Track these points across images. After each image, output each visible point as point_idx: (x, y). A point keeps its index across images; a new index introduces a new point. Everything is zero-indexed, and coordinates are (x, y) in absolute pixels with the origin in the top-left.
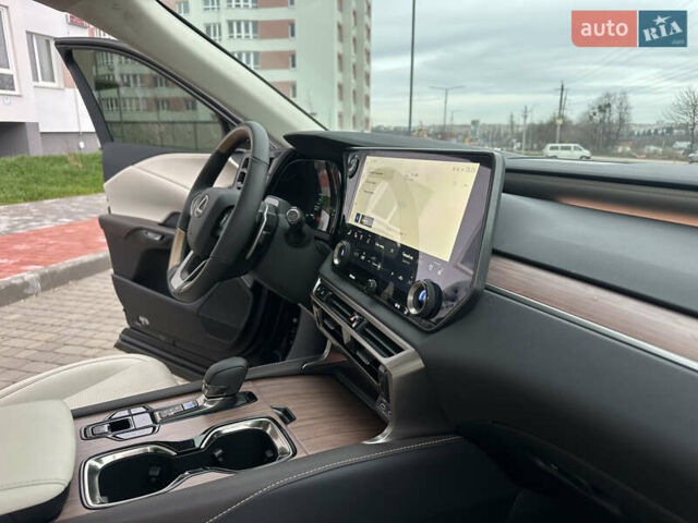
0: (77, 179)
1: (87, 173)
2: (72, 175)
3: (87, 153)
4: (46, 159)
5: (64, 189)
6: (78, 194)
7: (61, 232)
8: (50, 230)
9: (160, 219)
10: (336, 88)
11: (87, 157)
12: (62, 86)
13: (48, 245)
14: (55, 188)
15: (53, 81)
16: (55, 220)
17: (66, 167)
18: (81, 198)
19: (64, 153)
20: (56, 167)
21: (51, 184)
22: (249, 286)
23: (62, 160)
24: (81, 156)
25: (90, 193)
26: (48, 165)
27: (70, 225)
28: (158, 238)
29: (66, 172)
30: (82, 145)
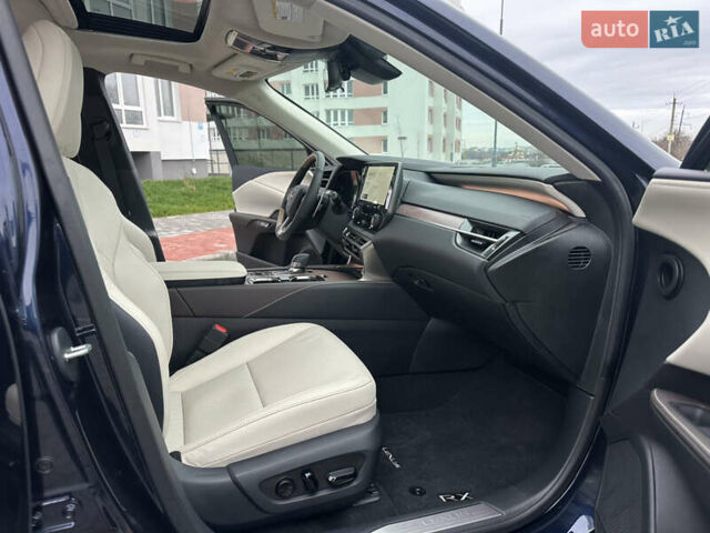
0: (193, 199)
1: (200, 195)
2: (188, 195)
3: (198, 177)
4: (167, 183)
5: (182, 208)
6: (194, 212)
7: (186, 239)
8: (176, 238)
9: (268, 215)
10: (427, 111)
11: (199, 180)
12: (180, 119)
13: (177, 248)
14: (175, 207)
15: (173, 115)
16: (179, 231)
17: (183, 189)
18: (196, 215)
19: (181, 178)
20: (175, 190)
21: (173, 204)
22: (320, 252)
23: (180, 184)
24: (195, 180)
25: (203, 211)
26: (168, 188)
27: (190, 235)
28: (267, 226)
29: (184, 194)
30: (194, 171)
